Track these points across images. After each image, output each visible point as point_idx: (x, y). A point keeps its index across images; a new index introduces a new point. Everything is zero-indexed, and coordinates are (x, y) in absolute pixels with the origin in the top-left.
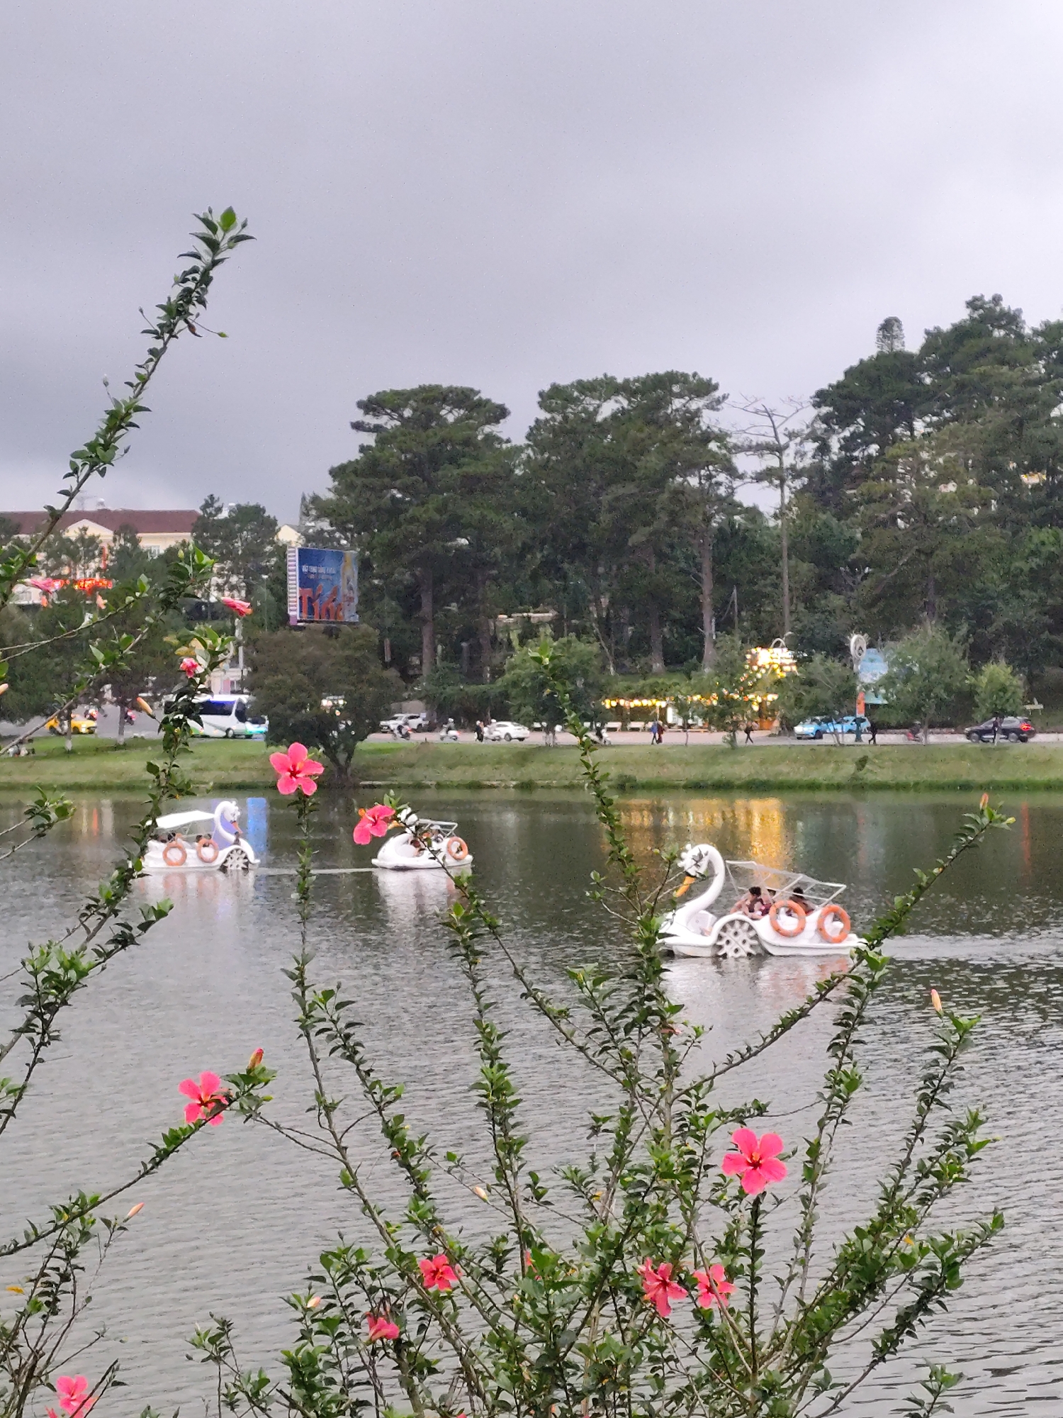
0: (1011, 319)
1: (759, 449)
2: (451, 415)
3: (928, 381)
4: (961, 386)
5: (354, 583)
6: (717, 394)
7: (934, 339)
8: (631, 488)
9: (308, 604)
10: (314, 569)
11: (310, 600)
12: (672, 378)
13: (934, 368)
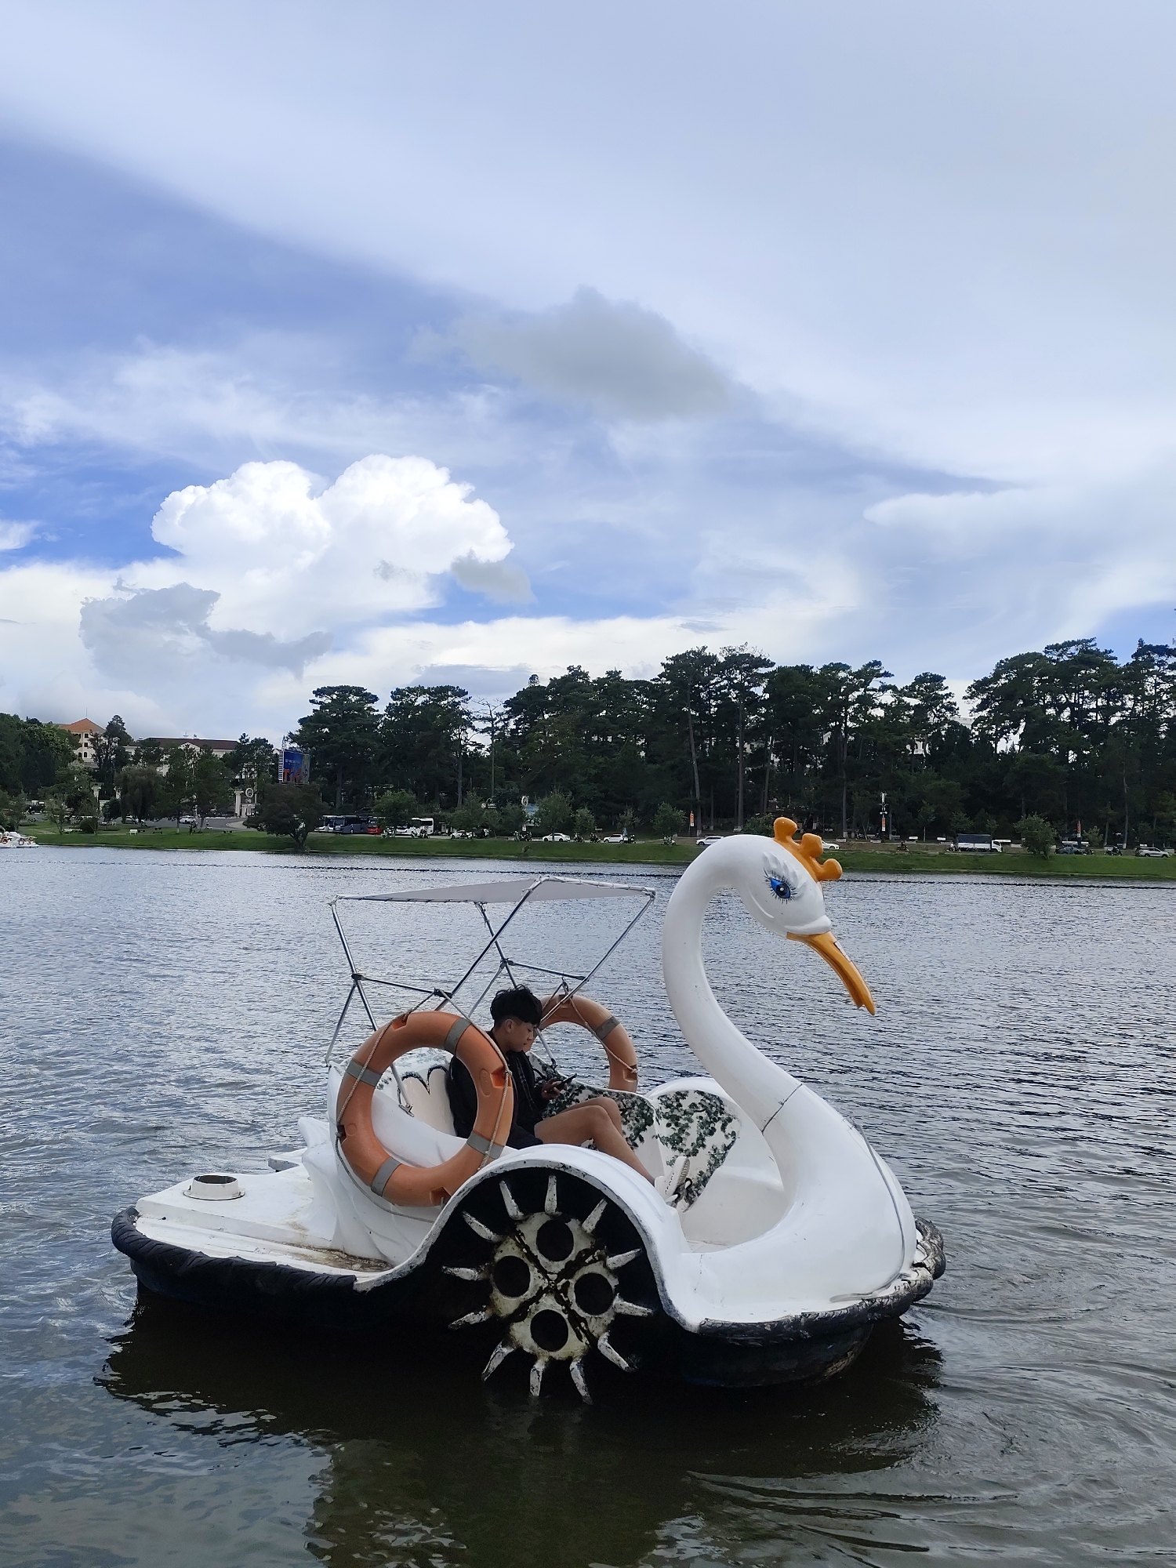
0: (586, 675)
1: (483, 719)
2: (353, 698)
3: (550, 699)
4: (566, 700)
5: (308, 768)
6: (467, 696)
7: (553, 681)
8: (429, 733)
9: (287, 776)
10: (290, 761)
11: (288, 774)
12: (448, 688)
13: (553, 694)
